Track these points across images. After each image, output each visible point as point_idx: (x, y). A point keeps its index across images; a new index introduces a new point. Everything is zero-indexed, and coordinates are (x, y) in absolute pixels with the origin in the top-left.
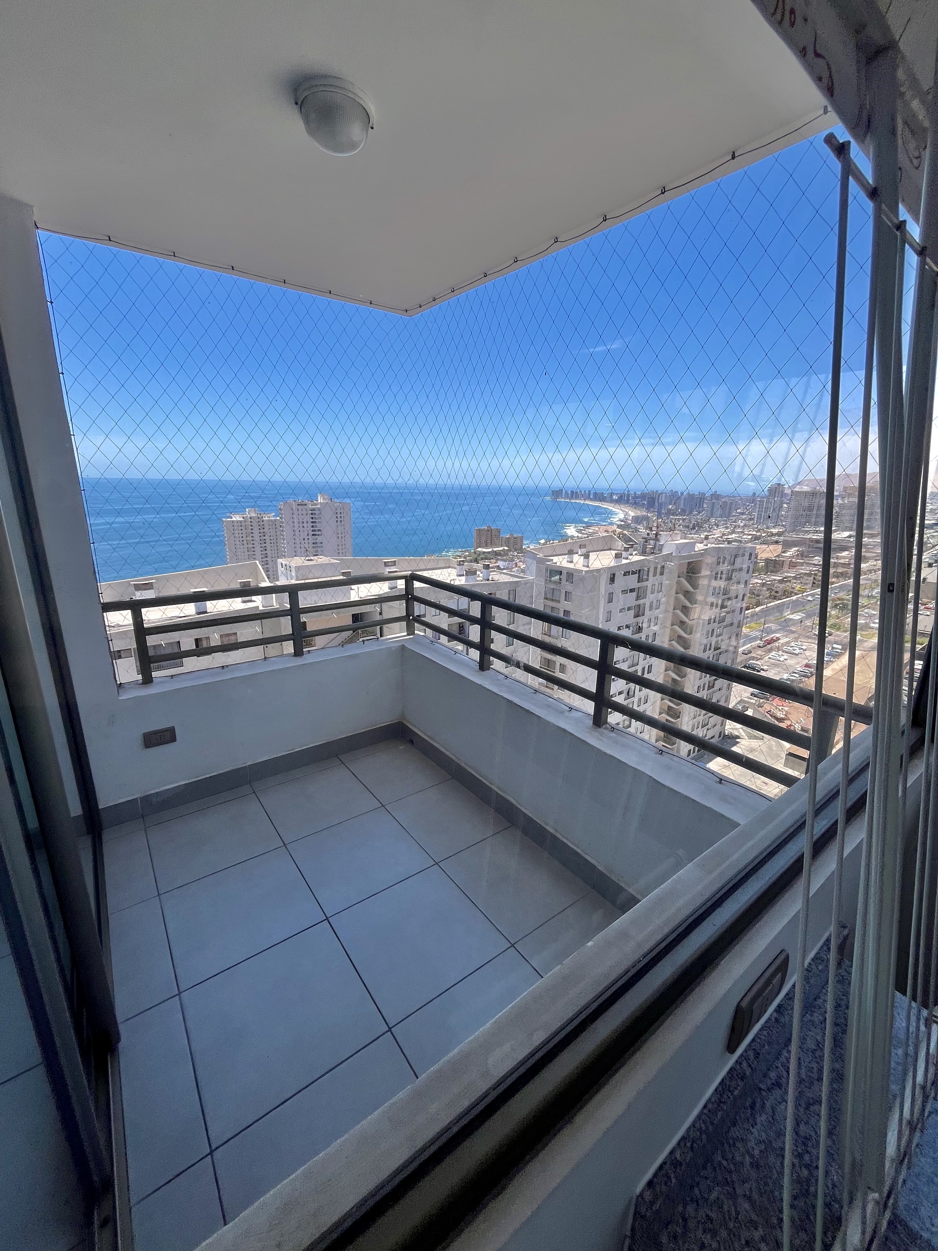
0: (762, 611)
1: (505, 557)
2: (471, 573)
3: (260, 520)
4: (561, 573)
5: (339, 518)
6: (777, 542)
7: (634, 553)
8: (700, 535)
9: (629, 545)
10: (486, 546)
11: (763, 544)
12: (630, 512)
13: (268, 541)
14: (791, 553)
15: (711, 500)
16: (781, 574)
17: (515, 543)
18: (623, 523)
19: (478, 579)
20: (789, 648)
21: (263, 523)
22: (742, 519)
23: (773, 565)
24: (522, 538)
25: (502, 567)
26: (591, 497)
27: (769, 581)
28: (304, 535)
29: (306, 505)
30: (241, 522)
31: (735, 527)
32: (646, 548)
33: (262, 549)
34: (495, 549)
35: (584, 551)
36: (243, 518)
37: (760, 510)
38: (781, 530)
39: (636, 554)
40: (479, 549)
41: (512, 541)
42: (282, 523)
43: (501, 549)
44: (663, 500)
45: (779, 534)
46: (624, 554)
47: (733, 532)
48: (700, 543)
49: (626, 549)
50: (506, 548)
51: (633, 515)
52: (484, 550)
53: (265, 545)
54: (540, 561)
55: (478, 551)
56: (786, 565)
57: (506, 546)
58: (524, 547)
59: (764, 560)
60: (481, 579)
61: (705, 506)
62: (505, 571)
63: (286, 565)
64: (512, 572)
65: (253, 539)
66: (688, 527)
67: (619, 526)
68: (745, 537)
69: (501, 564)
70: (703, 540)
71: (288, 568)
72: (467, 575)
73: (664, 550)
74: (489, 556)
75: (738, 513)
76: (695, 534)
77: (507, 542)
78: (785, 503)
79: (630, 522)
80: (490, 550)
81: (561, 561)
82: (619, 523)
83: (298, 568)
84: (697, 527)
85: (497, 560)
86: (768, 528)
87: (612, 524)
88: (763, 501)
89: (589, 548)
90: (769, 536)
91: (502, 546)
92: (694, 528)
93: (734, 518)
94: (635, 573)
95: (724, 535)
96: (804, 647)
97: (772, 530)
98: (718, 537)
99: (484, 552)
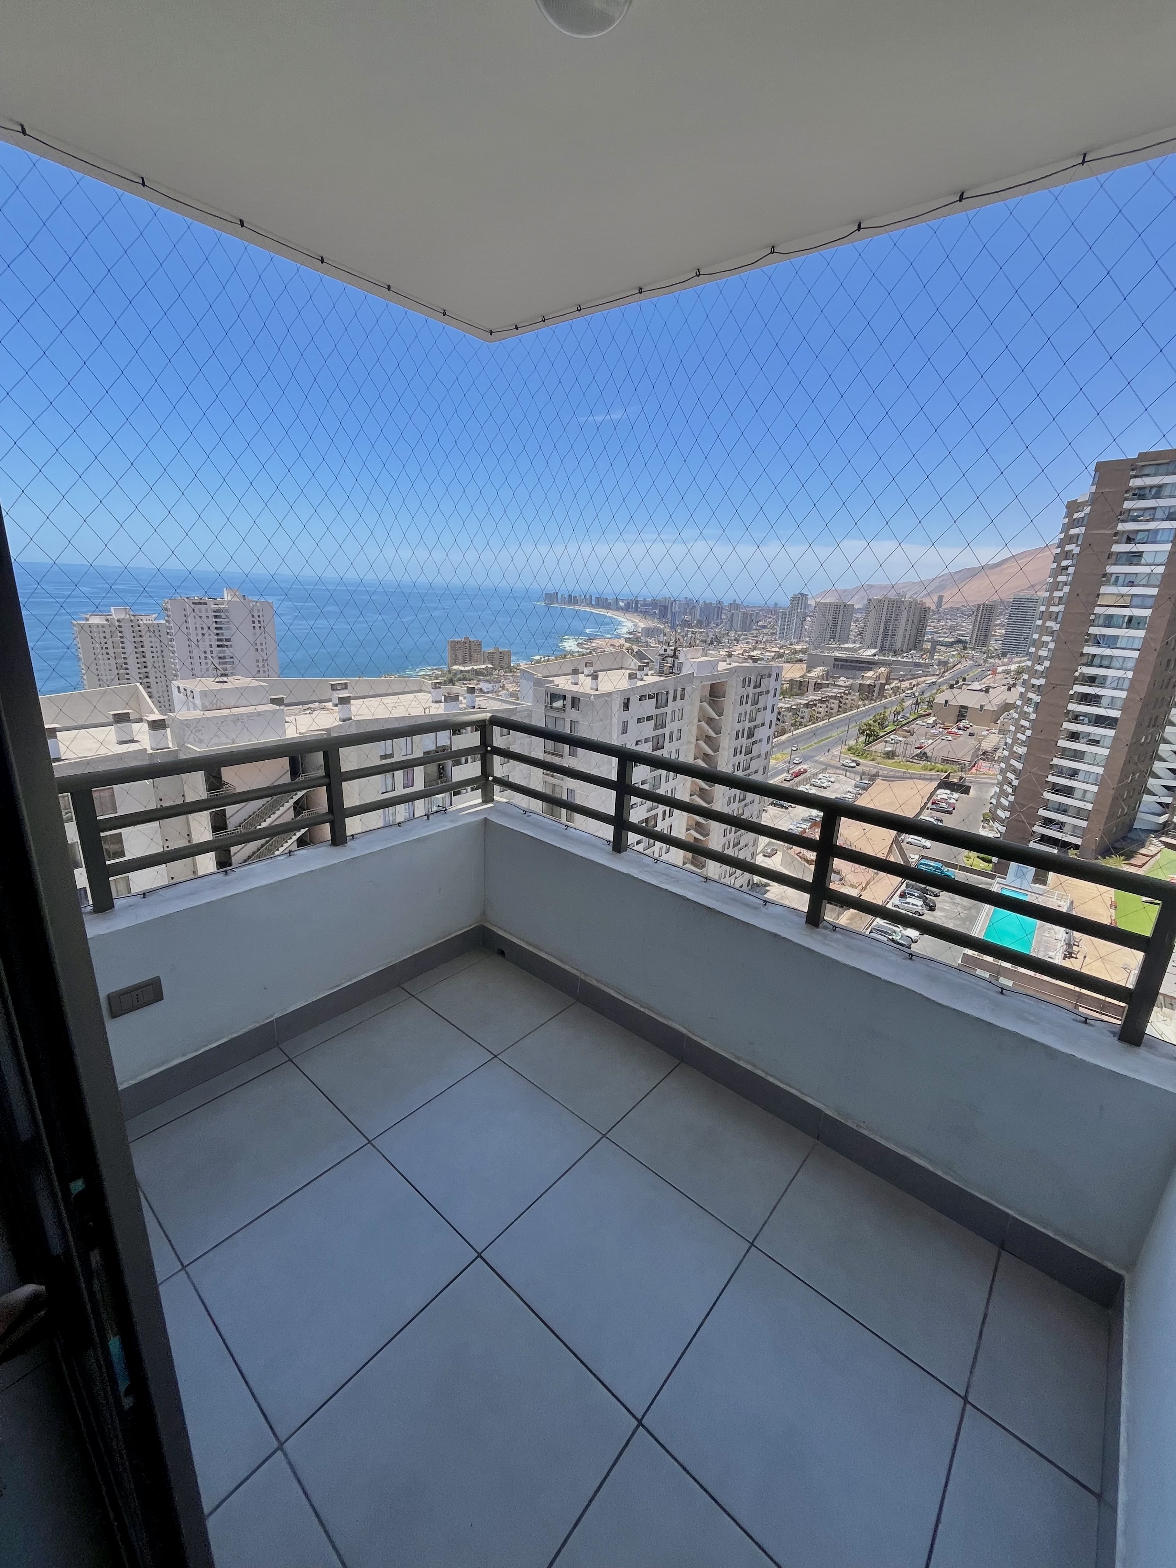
0: (788, 740)
1: (488, 678)
2: (452, 698)
3: (134, 624)
4: (564, 698)
5: (257, 621)
6: (801, 661)
7: (650, 673)
8: (719, 652)
9: (644, 663)
10: (464, 663)
11: (787, 662)
12: (640, 623)
13: (149, 655)
14: (816, 673)
15: (730, 611)
16: (807, 697)
17: (501, 659)
18: (631, 636)
19: (461, 706)
20: (817, 780)
21: (139, 629)
22: (764, 634)
23: (799, 687)
24: (509, 654)
25: (486, 691)
26: (593, 603)
27: (794, 705)
28: (204, 645)
29: (206, 604)
30: (103, 626)
31: (757, 643)
32: (664, 666)
33: (139, 666)
34: (475, 667)
35: (590, 670)
36: (107, 620)
37: (783, 623)
38: (805, 647)
39: (652, 675)
40: (455, 667)
41: (497, 656)
42: (171, 628)
43: (484, 666)
44: (677, 609)
45: (803, 651)
46: (639, 674)
47: (754, 649)
48: (723, 661)
49: (641, 669)
50: (490, 666)
51: (643, 626)
52: (462, 668)
53: (144, 660)
54: (538, 683)
55: (454, 670)
56: (811, 688)
57: (489, 663)
58: (512, 665)
59: (788, 681)
60: (465, 706)
61: (723, 617)
62: (490, 695)
63: (185, 690)
64: (498, 696)
65: (124, 650)
66: (705, 641)
67: (627, 640)
68: (768, 654)
69: (484, 686)
70: (725, 658)
71: (189, 694)
72: (446, 701)
73: (683, 669)
74: (467, 675)
75: (760, 626)
76: (713, 650)
77: (490, 658)
78: (808, 616)
79: (639, 635)
80: (469, 668)
81: (563, 683)
82: (628, 636)
83: (204, 694)
84: (716, 641)
85: (479, 681)
86: (791, 644)
87: (618, 637)
88: (786, 613)
89: (597, 666)
90: (793, 653)
91: (484, 663)
92: (712, 643)
93: (755, 632)
94: (653, 697)
95: (745, 651)
96: (832, 779)
97: (795, 647)
98: (739, 654)
99: (461, 671)
